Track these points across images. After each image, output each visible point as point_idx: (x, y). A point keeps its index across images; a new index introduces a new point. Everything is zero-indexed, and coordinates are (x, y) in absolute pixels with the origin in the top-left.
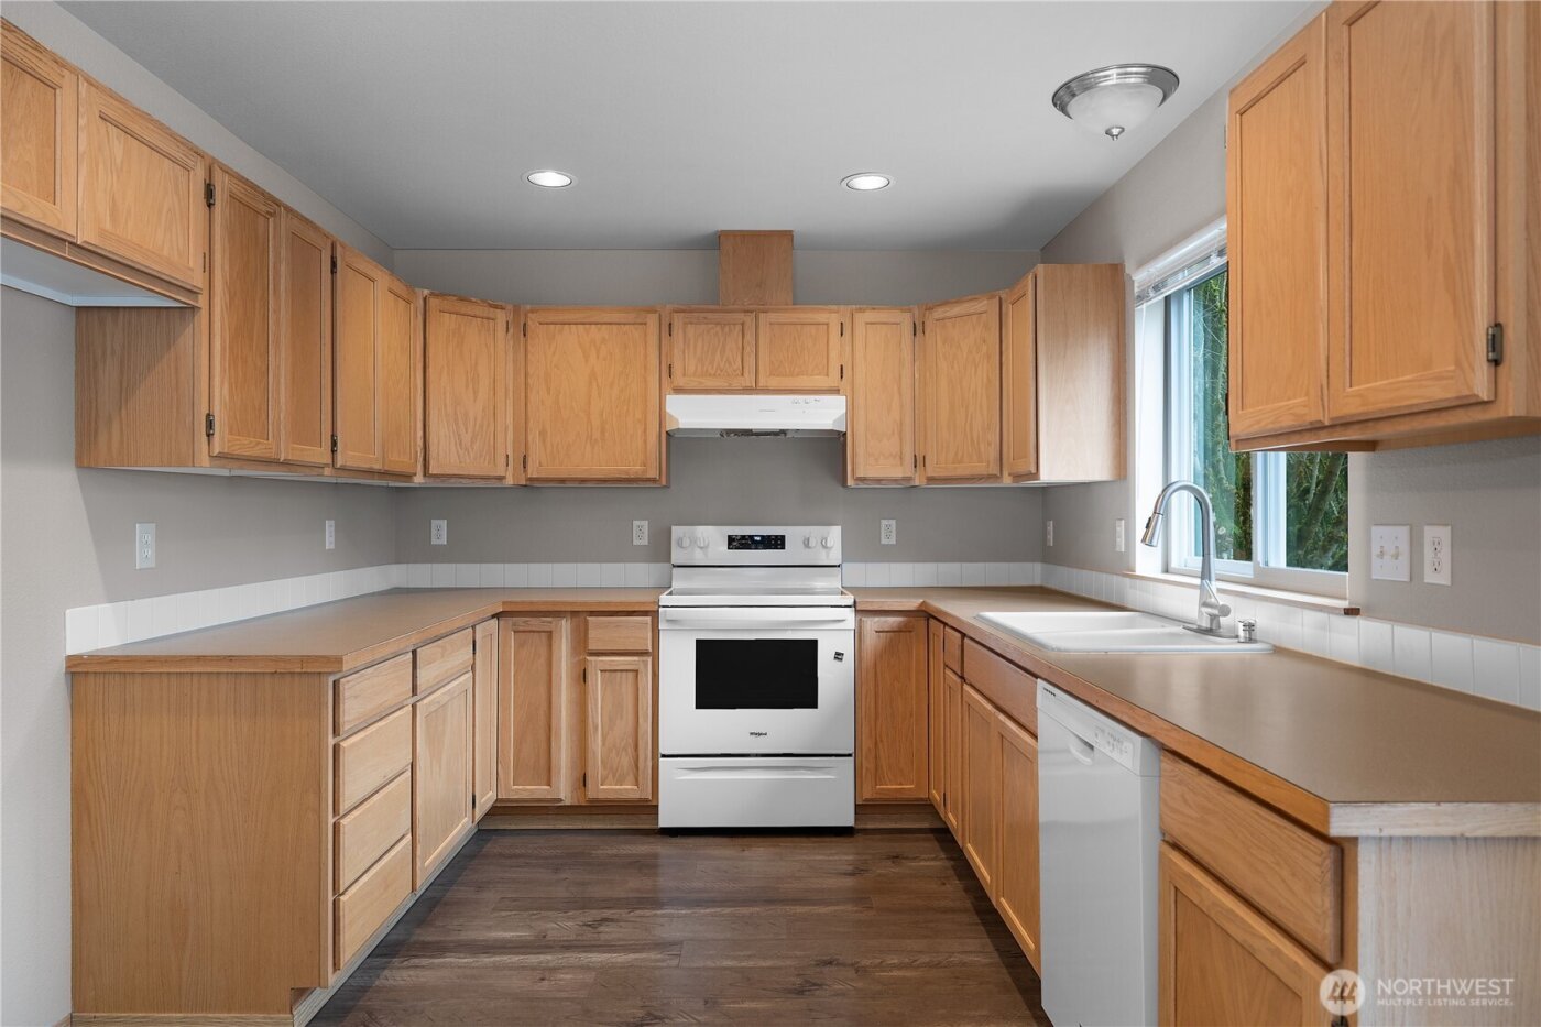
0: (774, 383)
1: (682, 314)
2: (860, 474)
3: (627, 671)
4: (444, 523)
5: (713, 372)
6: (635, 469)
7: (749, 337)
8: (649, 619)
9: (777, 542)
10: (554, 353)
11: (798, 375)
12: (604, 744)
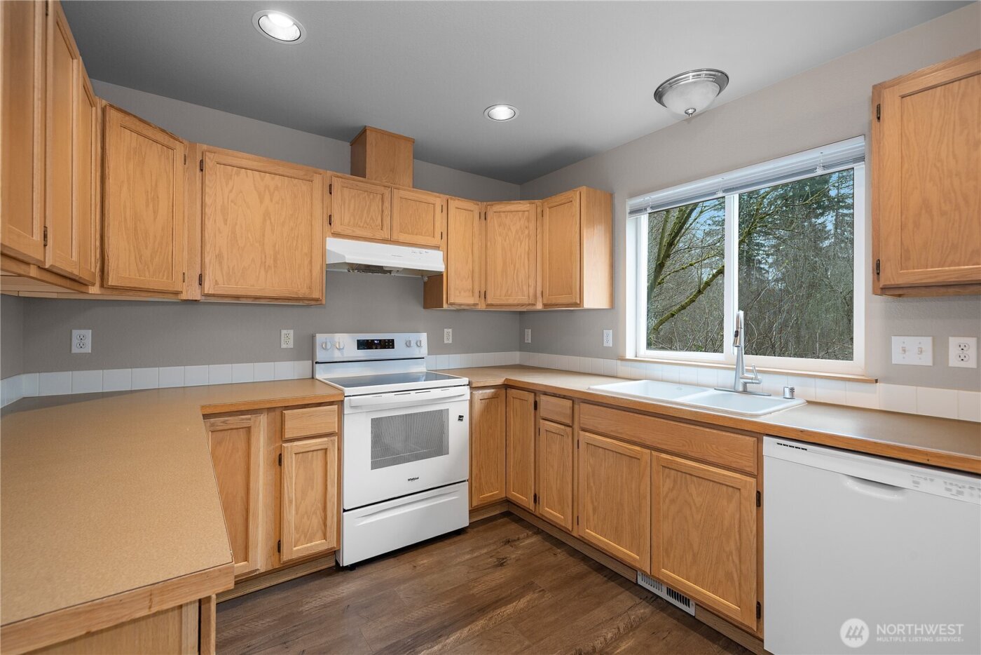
0: (402, 238)
1: (340, 179)
2: (452, 300)
3: (317, 450)
4: (88, 333)
5: (361, 225)
6: (303, 291)
7: (387, 204)
8: (335, 407)
9: (389, 344)
10: (231, 191)
11: (416, 234)
12: (297, 513)
